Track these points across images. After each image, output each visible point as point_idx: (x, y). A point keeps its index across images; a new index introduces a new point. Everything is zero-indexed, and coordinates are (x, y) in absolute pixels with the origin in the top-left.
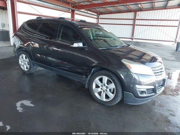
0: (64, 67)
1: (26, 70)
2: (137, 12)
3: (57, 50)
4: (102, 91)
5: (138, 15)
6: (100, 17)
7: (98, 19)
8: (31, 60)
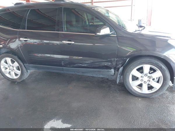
0: (81, 64)
1: (15, 77)
3: (68, 44)
4: (143, 82)
8: (22, 64)
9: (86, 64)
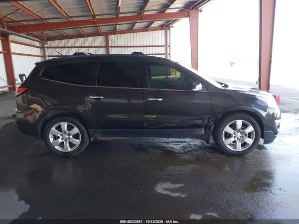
1: (70, 149)
2: (109, 36)
3: (156, 101)
4: (236, 139)
5: (112, 40)
6: (46, 46)
7: (42, 48)
9: (174, 123)
